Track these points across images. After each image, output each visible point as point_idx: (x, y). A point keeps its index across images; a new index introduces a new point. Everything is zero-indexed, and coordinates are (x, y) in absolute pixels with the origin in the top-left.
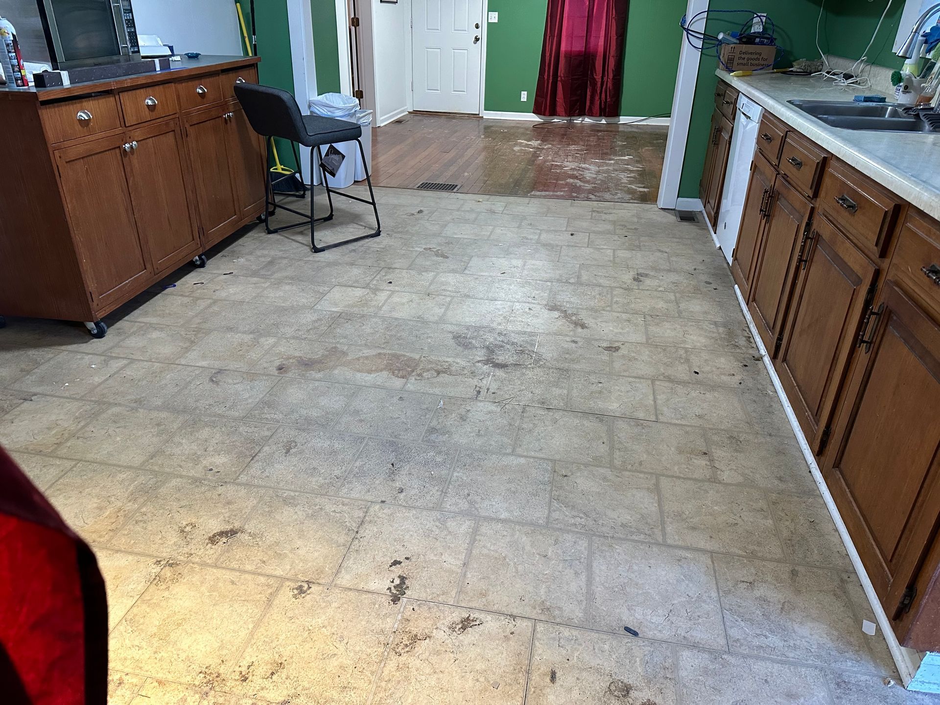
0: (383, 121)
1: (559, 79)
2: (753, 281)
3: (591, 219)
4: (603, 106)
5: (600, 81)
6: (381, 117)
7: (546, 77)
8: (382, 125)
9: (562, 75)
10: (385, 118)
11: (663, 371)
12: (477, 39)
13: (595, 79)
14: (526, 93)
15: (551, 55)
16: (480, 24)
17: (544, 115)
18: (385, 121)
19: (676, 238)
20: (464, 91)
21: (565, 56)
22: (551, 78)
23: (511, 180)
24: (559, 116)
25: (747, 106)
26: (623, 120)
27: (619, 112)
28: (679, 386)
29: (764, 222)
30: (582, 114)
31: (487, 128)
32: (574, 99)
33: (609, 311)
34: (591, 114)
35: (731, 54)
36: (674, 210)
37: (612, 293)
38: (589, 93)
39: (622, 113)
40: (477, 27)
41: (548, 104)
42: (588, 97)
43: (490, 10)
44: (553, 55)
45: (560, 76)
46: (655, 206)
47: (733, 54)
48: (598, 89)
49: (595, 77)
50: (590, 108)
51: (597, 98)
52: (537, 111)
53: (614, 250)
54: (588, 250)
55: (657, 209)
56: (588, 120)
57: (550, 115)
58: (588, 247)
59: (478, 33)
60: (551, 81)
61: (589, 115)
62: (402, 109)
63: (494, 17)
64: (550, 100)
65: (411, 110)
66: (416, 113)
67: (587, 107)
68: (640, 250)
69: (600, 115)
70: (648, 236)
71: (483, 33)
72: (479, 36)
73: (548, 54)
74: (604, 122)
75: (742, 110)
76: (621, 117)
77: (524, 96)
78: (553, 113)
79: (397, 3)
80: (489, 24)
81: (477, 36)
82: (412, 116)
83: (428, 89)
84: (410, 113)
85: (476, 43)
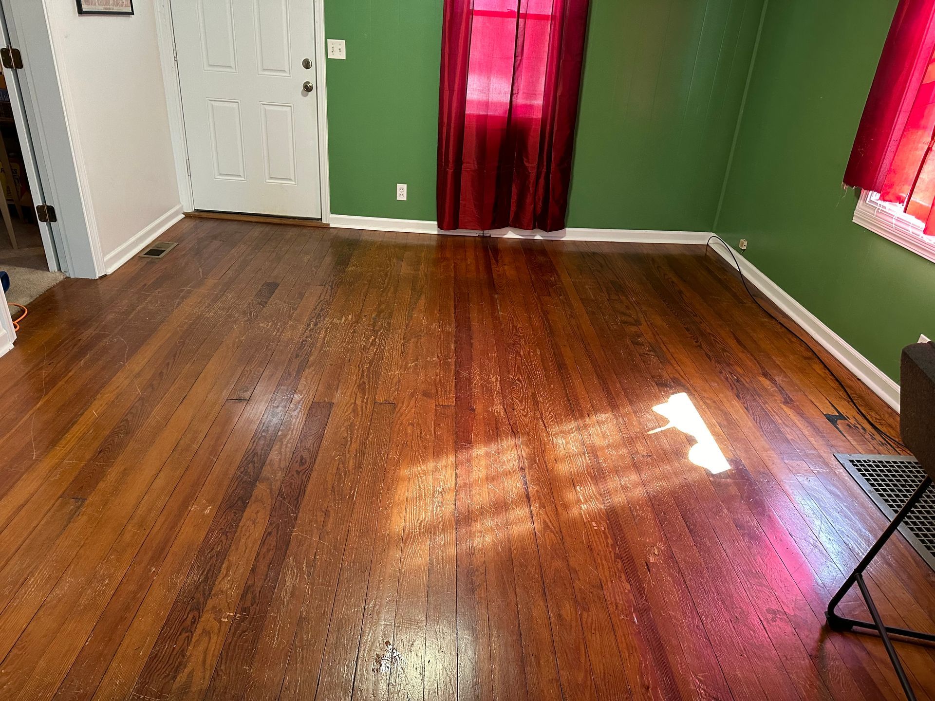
0: (109, 263)
1: (465, 166)
4: (539, 212)
5: (535, 171)
6: (104, 255)
8: (110, 271)
12: (307, 88)
13: (525, 168)
14: (404, 186)
16: (312, 60)
20: (290, 179)
26: (572, 234)
27: (565, 220)
34: (517, 224)
38: (515, 191)
39: (568, 223)
40: (307, 65)
41: (447, 210)
42: (514, 197)
43: (330, 34)
45: (467, 162)
48: (530, 186)
49: (527, 164)
50: (517, 215)
51: (529, 199)
56: (511, 234)
59: (308, 76)
60: (451, 171)
61: (515, 226)
63: (339, 50)
64: (450, 204)
65: (190, 210)
66: (199, 216)
67: (512, 214)
69: (534, 227)
71: (320, 76)
72: (313, 83)
74: (539, 236)
76: (567, 229)
77: (402, 192)
78: (456, 225)
79: (132, 13)
80: (329, 62)
81: (308, 83)
82: (190, 224)
83: (220, 174)
84: (188, 216)
85: (305, 96)
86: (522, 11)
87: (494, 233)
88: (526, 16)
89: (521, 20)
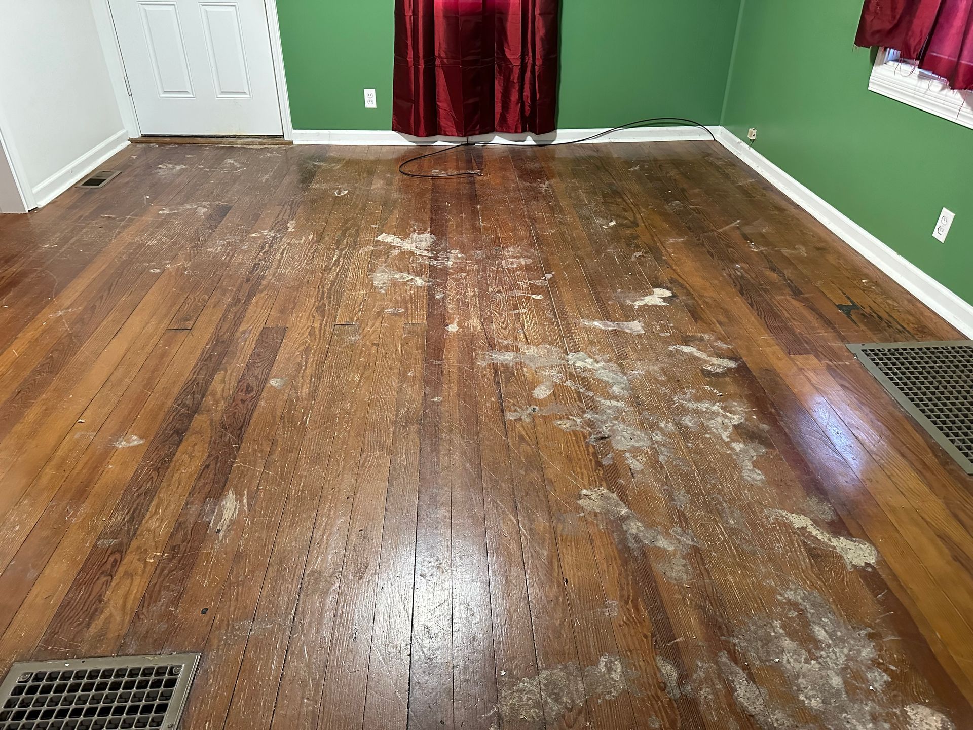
1: (438, 62)
4: (527, 113)
5: (519, 63)
6: (32, 187)
7: (410, 60)
8: (42, 204)
9: (443, 55)
10: (40, 193)
13: (506, 60)
14: (373, 91)
15: (415, 13)
17: (417, 135)
20: (244, 93)
21: (446, 17)
22: (422, 62)
24: (446, 135)
26: (564, 137)
27: (554, 121)
30: (489, 128)
32: (471, 101)
34: (504, 128)
38: (498, 88)
39: (559, 126)
41: (422, 115)
42: (498, 95)
44: (421, 14)
45: (440, 57)
48: (516, 80)
49: (508, 56)
50: (503, 118)
51: (514, 97)
52: (401, 126)
56: (499, 140)
57: (427, 136)
60: (422, 68)
61: (502, 131)
64: (425, 106)
65: (136, 136)
66: (147, 139)
67: (497, 117)
69: (524, 130)
73: (409, 13)
74: (530, 141)
76: (559, 131)
77: (370, 99)
78: (434, 130)
83: (165, 92)
84: (134, 142)
87: (480, 140)
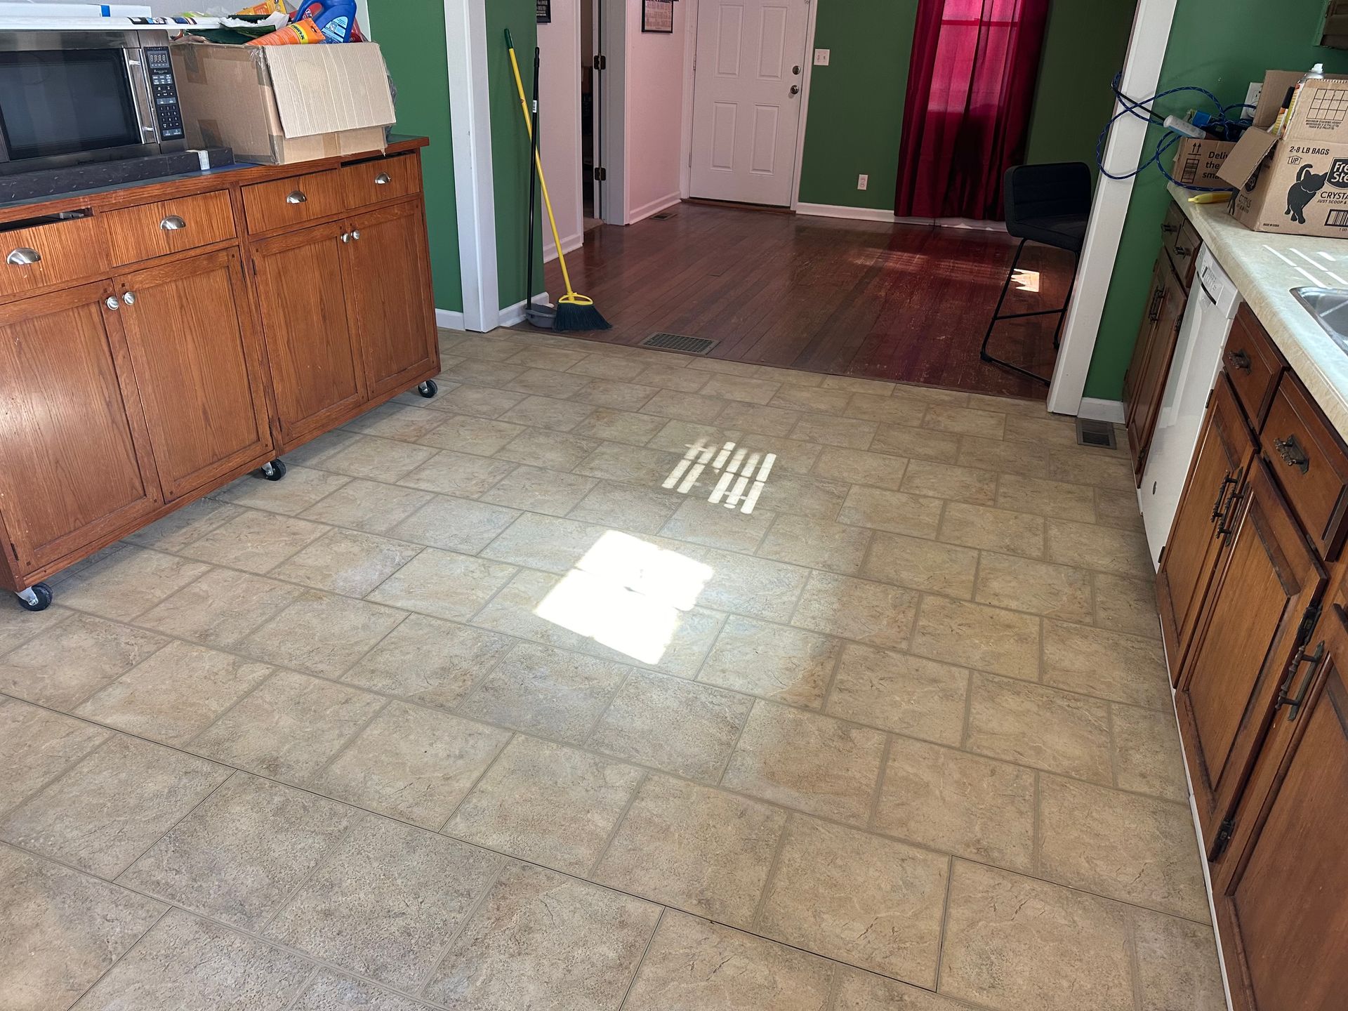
0: (632, 216)
1: (921, 157)
2: (1189, 646)
3: (921, 427)
4: (989, 205)
5: (987, 163)
6: (631, 209)
8: (632, 222)
10: (637, 212)
11: (979, 835)
12: (794, 91)
14: (866, 176)
16: (800, 67)
18: (636, 217)
19: (1068, 482)
20: (769, 171)
23: (805, 335)
24: (917, 215)
25: (1212, 276)
28: (1005, 882)
29: (1217, 543)
30: (955, 214)
31: (800, 230)
33: (905, 653)
34: (969, 215)
35: (1192, 157)
36: (1076, 416)
37: (919, 603)
40: (796, 71)
43: (818, 45)
45: (923, 154)
46: (1044, 407)
47: (1197, 157)
48: (983, 177)
49: (981, 157)
50: (969, 206)
51: (981, 191)
53: (946, 502)
54: (895, 499)
55: (1044, 414)
56: (962, 225)
58: (899, 491)
59: (795, 80)
61: (966, 217)
62: (673, 194)
63: (824, 57)
65: (685, 197)
66: (693, 201)
67: (965, 204)
68: (994, 506)
69: (985, 218)
70: (1018, 473)
71: (805, 82)
72: (799, 87)
74: (989, 228)
75: (1203, 279)
77: (863, 182)
78: (908, 211)
79: (671, 32)
80: (815, 68)
81: (795, 86)
82: (685, 206)
83: (714, 166)
84: (684, 201)
85: (791, 97)
86: (985, 19)
87: (946, 223)
88: (989, 24)
89: (983, 28)
